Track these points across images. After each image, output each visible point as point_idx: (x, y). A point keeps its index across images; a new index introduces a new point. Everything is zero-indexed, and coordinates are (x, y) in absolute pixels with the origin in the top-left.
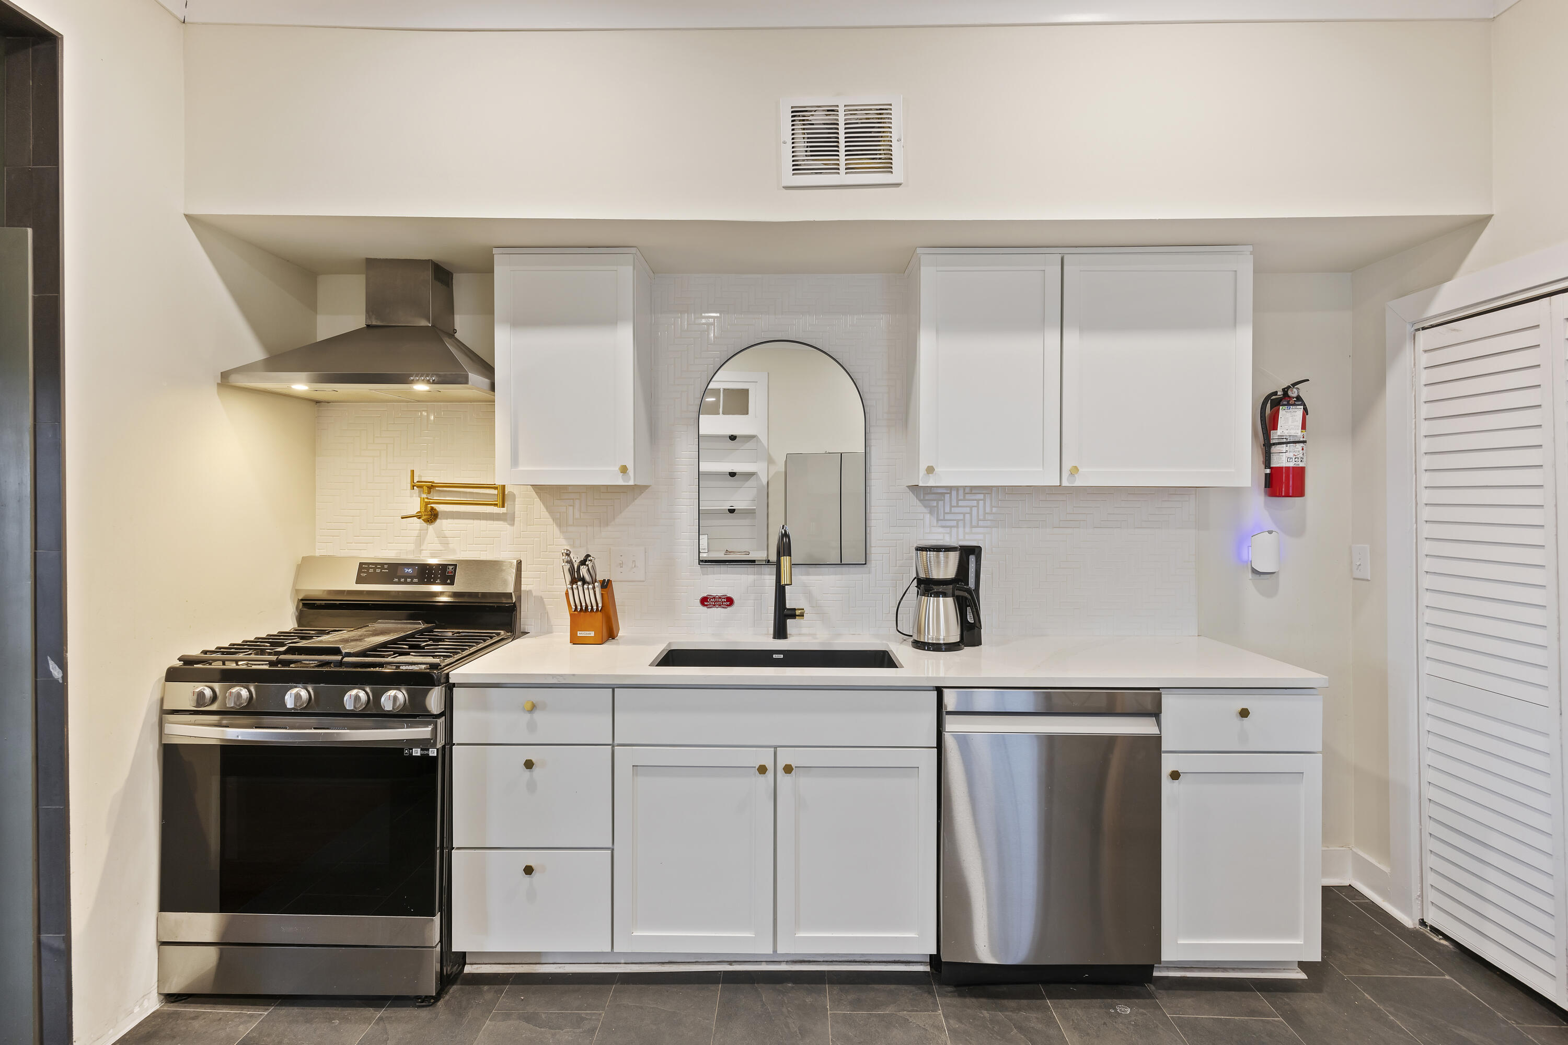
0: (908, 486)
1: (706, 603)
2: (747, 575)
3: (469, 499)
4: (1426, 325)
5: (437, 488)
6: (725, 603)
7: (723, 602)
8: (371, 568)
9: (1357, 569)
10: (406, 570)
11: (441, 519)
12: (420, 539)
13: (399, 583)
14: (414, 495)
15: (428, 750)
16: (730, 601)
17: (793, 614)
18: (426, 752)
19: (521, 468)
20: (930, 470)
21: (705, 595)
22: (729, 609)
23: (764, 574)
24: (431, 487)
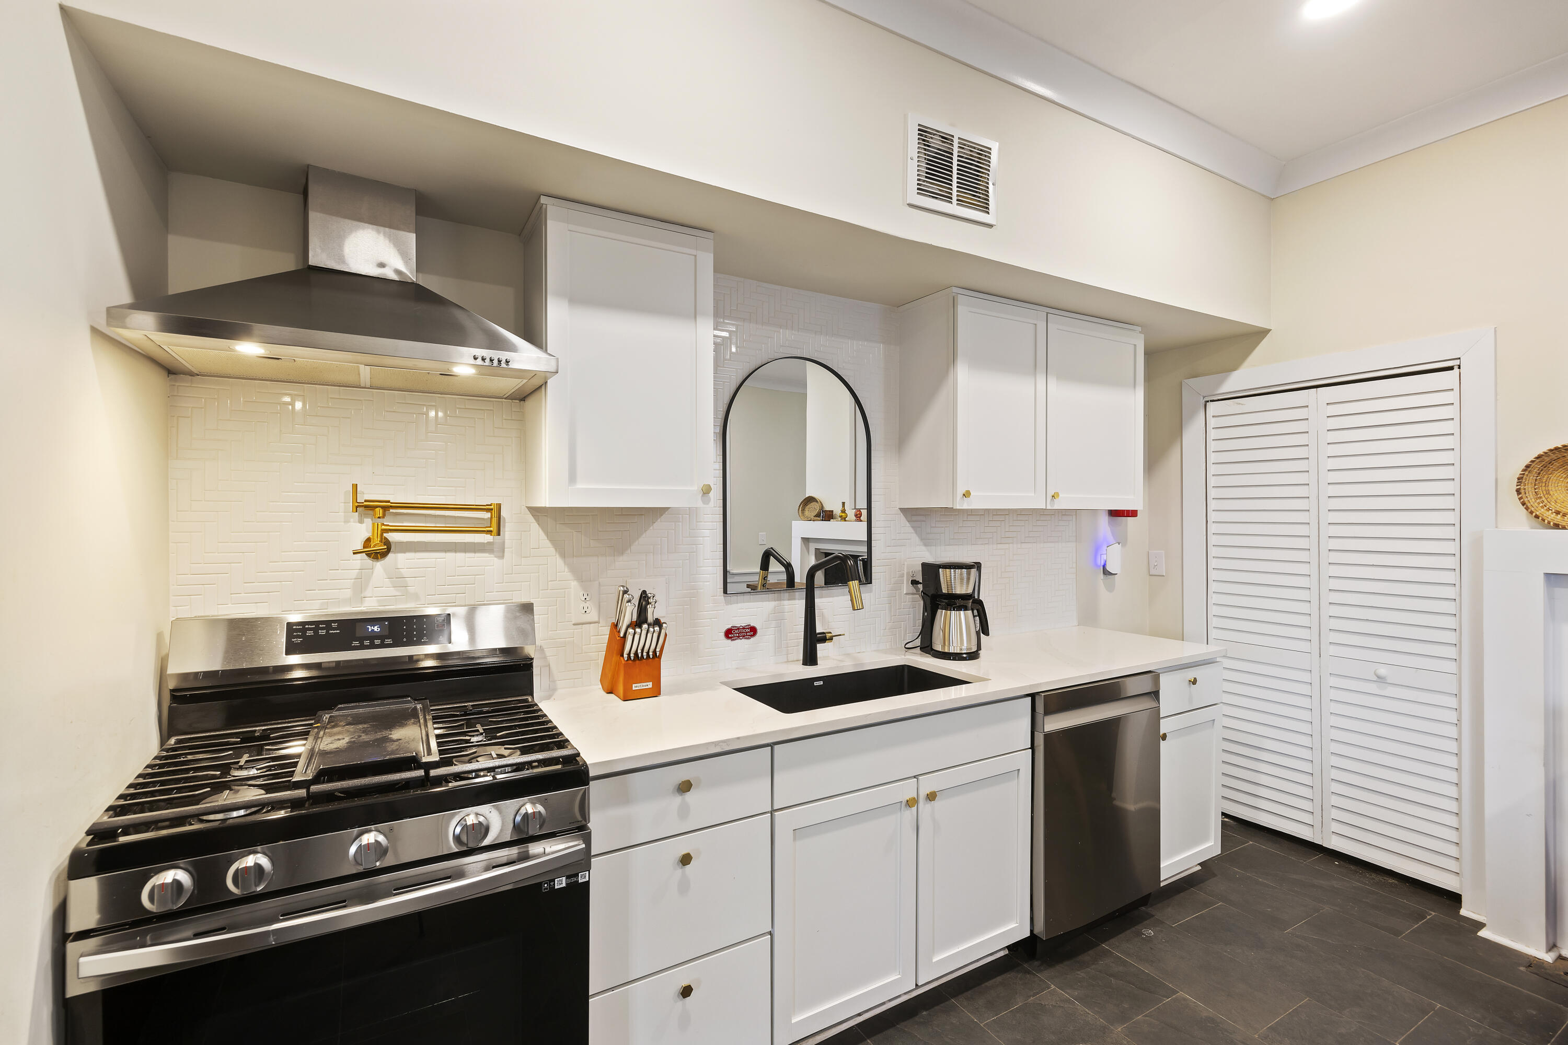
0: (900, 509)
1: (730, 636)
2: (768, 602)
3: (440, 525)
4: (1215, 399)
5: (391, 511)
6: (749, 634)
7: (746, 632)
8: (310, 629)
9: (1154, 568)
10: (370, 628)
11: (395, 552)
12: (361, 585)
13: (362, 647)
14: (352, 520)
15: (577, 875)
16: (753, 631)
17: (824, 639)
18: (574, 879)
19: (580, 486)
20: (967, 495)
21: (729, 627)
22: (752, 639)
23: (784, 600)
24: (386, 507)
